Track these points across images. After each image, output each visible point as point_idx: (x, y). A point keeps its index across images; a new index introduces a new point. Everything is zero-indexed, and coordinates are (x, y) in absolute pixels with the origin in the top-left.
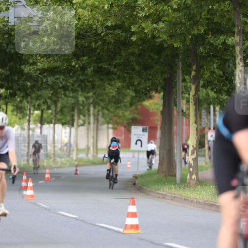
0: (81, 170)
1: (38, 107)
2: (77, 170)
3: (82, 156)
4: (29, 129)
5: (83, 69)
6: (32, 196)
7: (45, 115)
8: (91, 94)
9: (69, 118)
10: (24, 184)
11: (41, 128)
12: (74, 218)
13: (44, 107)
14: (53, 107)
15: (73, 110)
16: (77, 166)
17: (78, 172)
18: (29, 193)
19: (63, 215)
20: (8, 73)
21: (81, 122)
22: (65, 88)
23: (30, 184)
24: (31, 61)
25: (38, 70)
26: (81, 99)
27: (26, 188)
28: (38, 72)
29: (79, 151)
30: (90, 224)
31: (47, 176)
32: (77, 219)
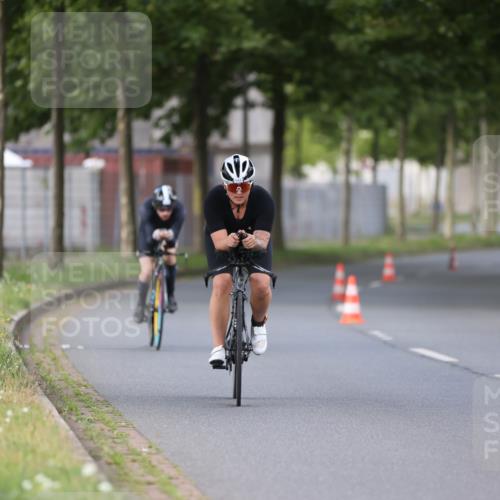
0: (461, 259)
1: (368, 124)
2: (452, 260)
3: (464, 228)
4: (348, 171)
5: (464, 40)
6: (355, 316)
7: (383, 141)
8: (482, 95)
9: (433, 147)
10: (338, 289)
11: (374, 169)
12: (447, 362)
13: (380, 122)
14: (399, 124)
15: (444, 130)
16: (453, 250)
17: (457, 263)
18: (349, 308)
19: (423, 356)
20: (301, 53)
21: (460, 154)
22: (426, 82)
23: (352, 290)
24: (351, 25)
25: (366, 42)
26: (460, 105)
27: (343, 298)
28: (367, 48)
29: (456, 218)
30: (482, 375)
31: (388, 272)
32: (453, 365)
